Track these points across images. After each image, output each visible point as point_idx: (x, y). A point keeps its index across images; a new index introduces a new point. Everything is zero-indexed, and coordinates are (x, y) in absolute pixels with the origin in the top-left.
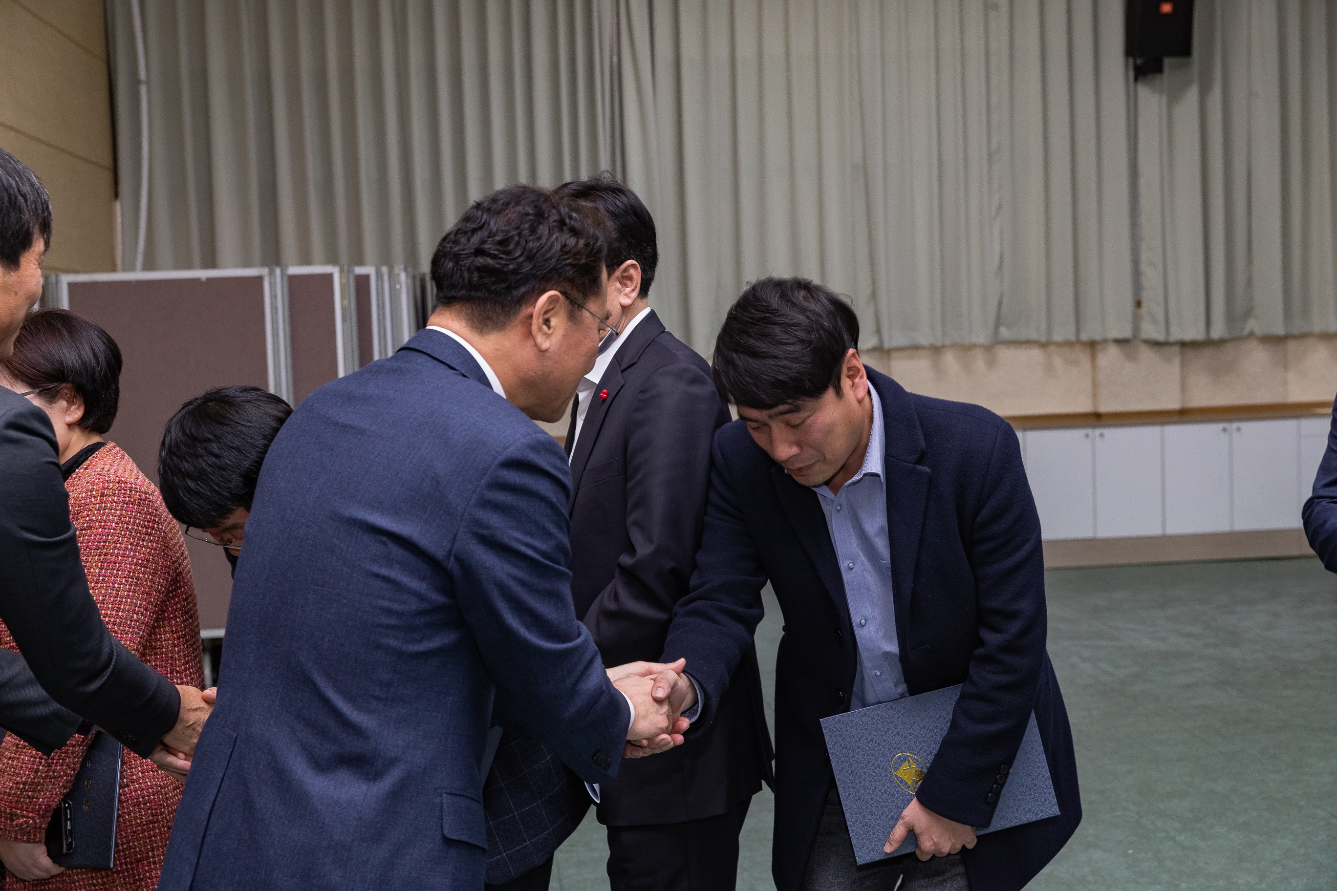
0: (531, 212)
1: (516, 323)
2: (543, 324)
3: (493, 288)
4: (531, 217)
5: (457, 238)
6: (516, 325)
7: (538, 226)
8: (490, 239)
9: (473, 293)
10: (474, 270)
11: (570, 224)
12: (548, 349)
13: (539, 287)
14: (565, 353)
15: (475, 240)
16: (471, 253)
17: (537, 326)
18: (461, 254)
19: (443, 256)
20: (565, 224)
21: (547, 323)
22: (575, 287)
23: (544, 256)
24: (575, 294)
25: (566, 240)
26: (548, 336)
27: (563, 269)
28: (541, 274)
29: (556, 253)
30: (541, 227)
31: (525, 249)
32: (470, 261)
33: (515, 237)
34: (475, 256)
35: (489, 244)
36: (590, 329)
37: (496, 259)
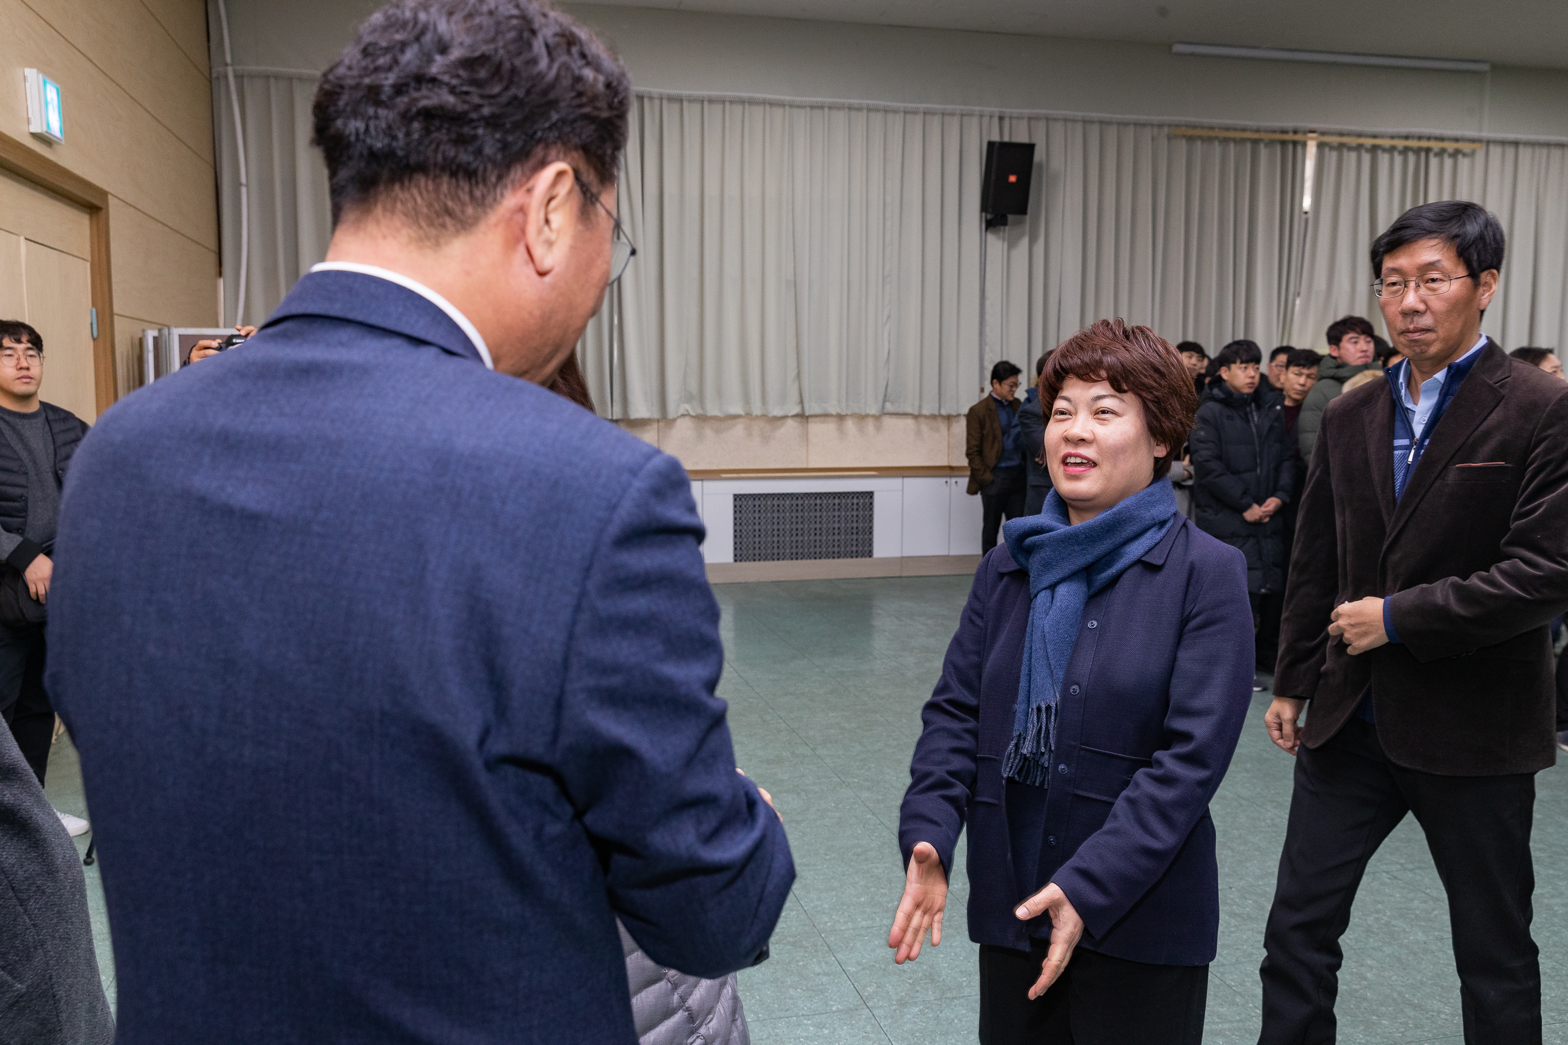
1: (493, 223)
2: (542, 225)
6: (496, 225)
12: (551, 270)
17: (533, 226)
22: (592, 162)
23: (547, 96)
24: (589, 175)
26: (549, 244)
27: (577, 123)
29: (564, 88)
30: (535, 41)
33: (489, 56)
35: (440, 64)
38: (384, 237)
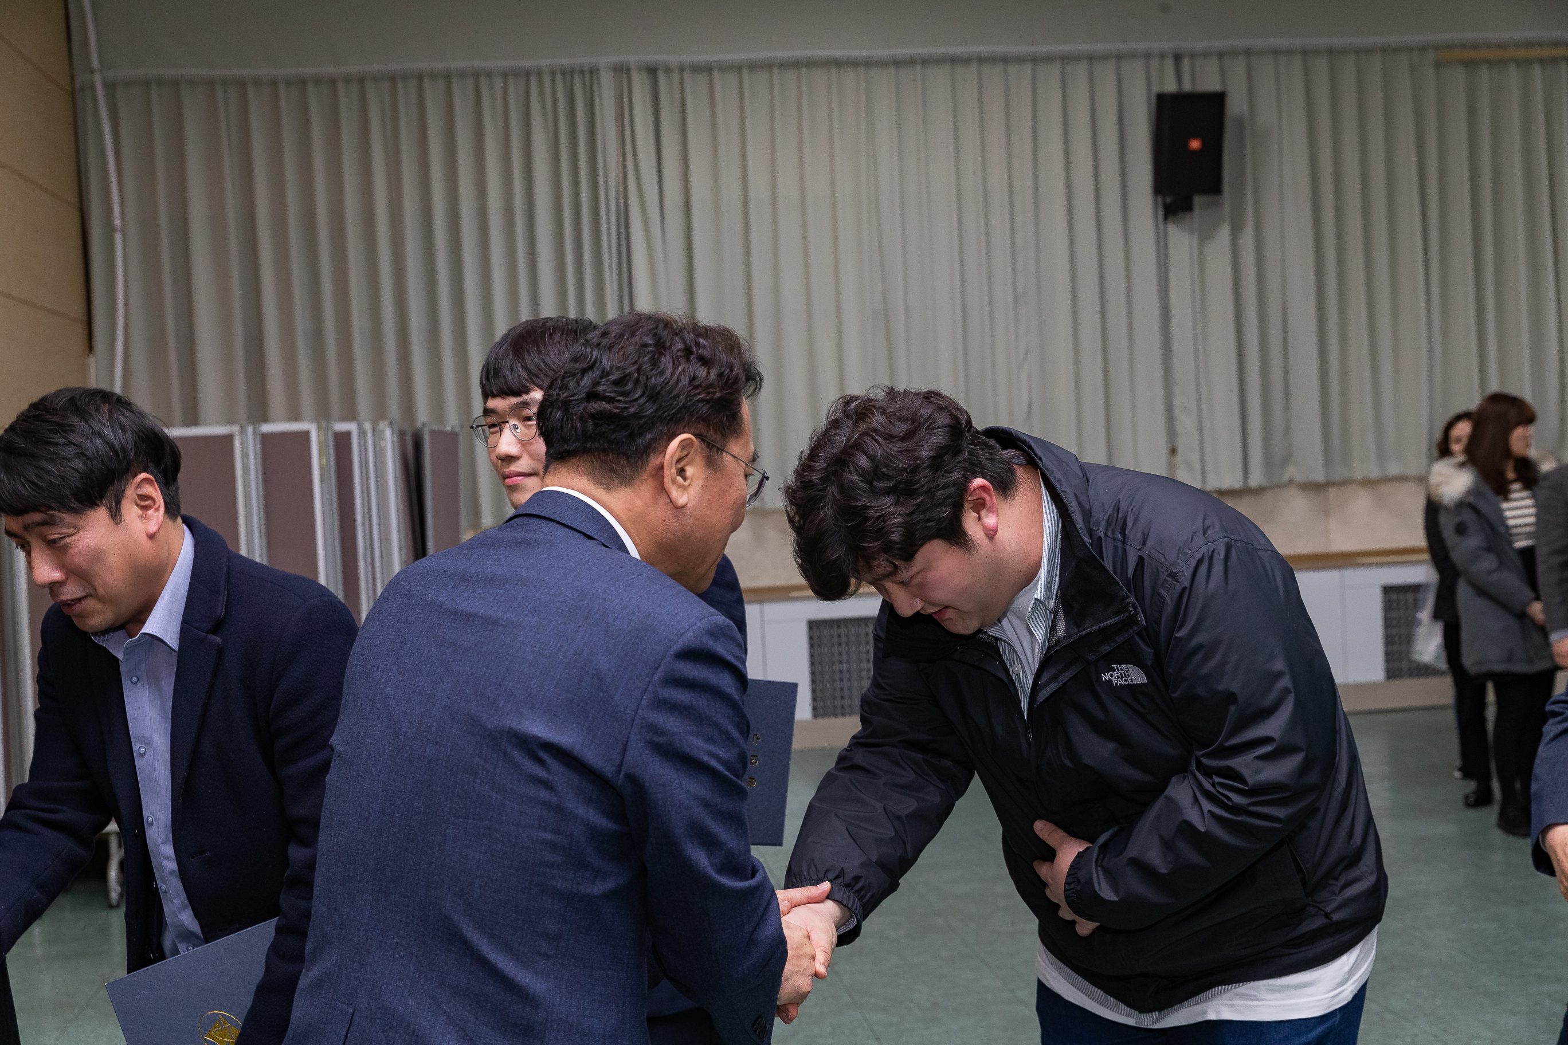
0: (650, 342)
1: (645, 477)
2: (677, 475)
3: (613, 437)
4: (651, 349)
5: (564, 382)
6: (645, 479)
7: (659, 358)
8: (603, 380)
9: (588, 445)
10: (589, 418)
11: (698, 352)
12: (686, 505)
13: (668, 431)
14: (707, 507)
15: (586, 381)
16: (582, 398)
17: (670, 479)
18: (573, 400)
19: (549, 406)
20: (692, 353)
21: (682, 473)
22: (711, 427)
23: (670, 394)
24: (711, 434)
25: (694, 371)
26: (684, 488)
27: (694, 407)
28: (669, 415)
29: (684, 386)
30: (663, 359)
31: (646, 387)
32: (581, 408)
33: (633, 374)
34: (587, 402)
35: (604, 385)
36: (735, 475)
37: (613, 403)
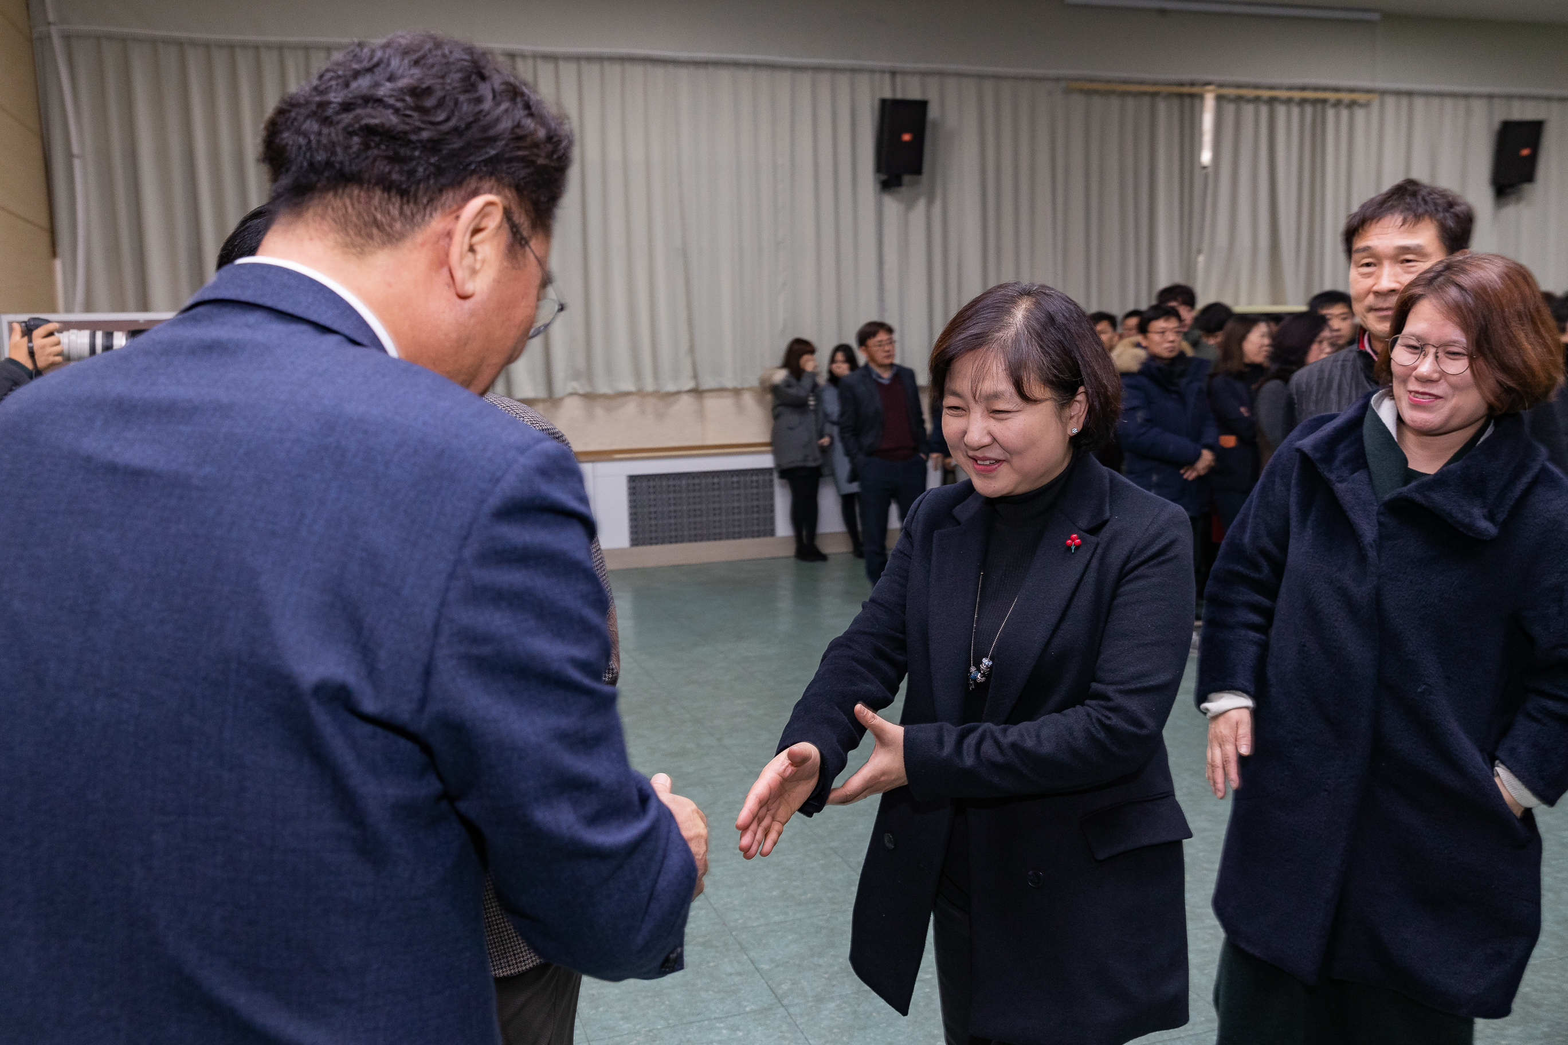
1: (420, 241)
2: (467, 251)
7: (476, 81)
10: (358, 132)
13: (470, 181)
17: (457, 252)
21: (474, 251)
22: (523, 204)
23: (485, 132)
24: (520, 216)
26: (472, 271)
27: (512, 163)
28: (475, 161)
29: (504, 132)
30: (482, 85)
33: (436, 88)
38: (311, 239)
